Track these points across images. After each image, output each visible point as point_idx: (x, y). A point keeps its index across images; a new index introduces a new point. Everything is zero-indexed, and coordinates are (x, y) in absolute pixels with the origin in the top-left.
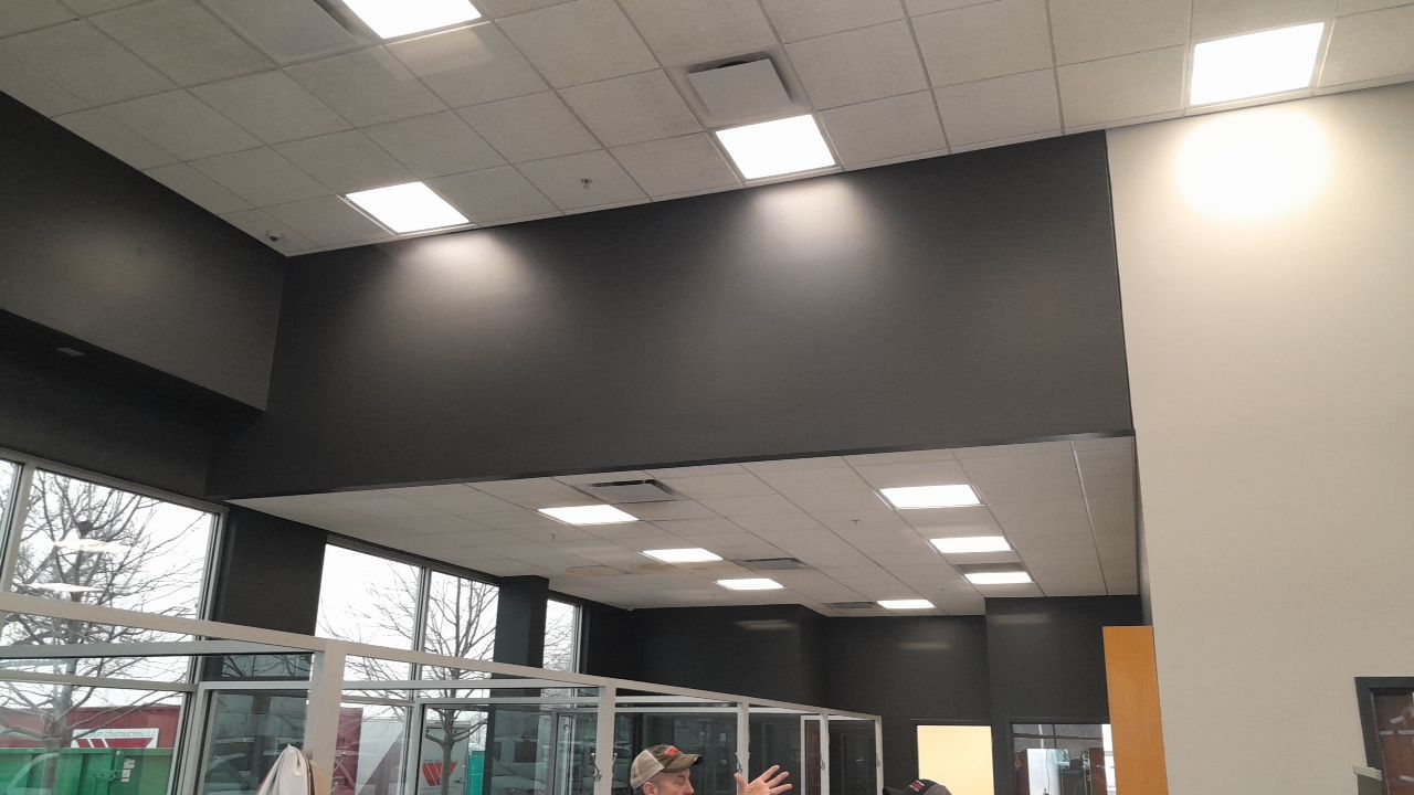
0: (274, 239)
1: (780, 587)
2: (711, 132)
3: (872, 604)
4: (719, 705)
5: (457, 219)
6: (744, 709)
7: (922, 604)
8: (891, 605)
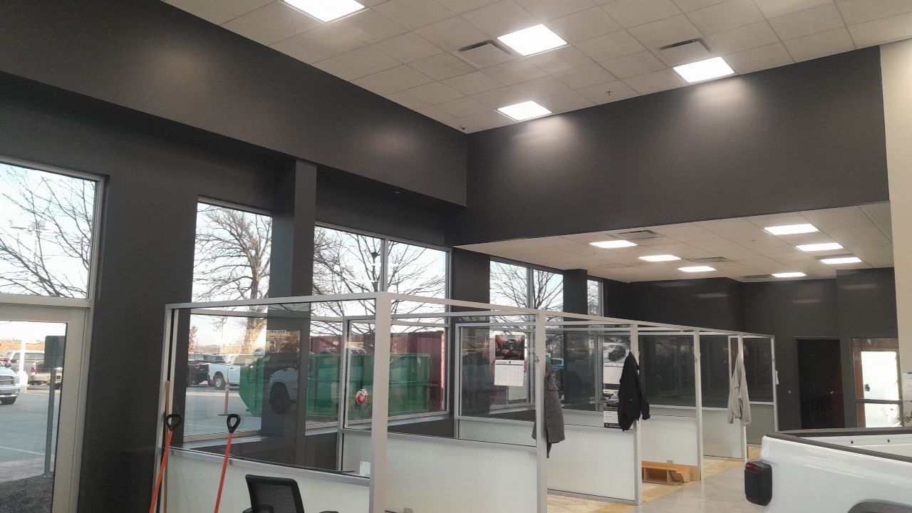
0: (463, 129)
1: (714, 270)
2: (671, 68)
3: (768, 276)
4: (679, 331)
5: (547, 112)
6: (696, 333)
7: (800, 275)
8: (779, 276)
